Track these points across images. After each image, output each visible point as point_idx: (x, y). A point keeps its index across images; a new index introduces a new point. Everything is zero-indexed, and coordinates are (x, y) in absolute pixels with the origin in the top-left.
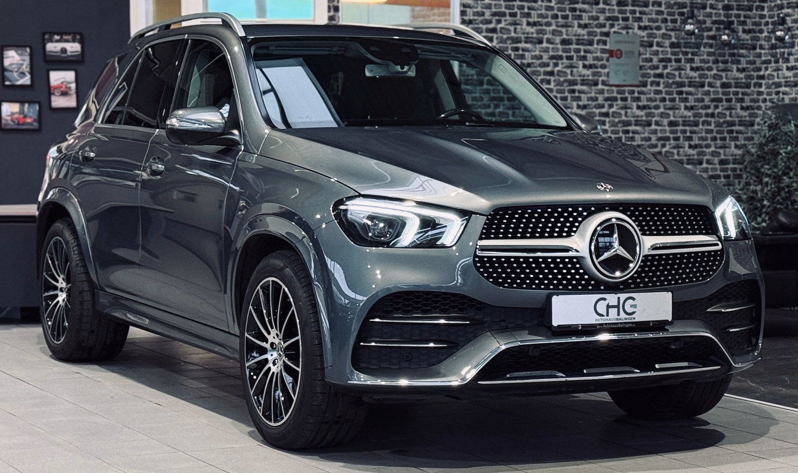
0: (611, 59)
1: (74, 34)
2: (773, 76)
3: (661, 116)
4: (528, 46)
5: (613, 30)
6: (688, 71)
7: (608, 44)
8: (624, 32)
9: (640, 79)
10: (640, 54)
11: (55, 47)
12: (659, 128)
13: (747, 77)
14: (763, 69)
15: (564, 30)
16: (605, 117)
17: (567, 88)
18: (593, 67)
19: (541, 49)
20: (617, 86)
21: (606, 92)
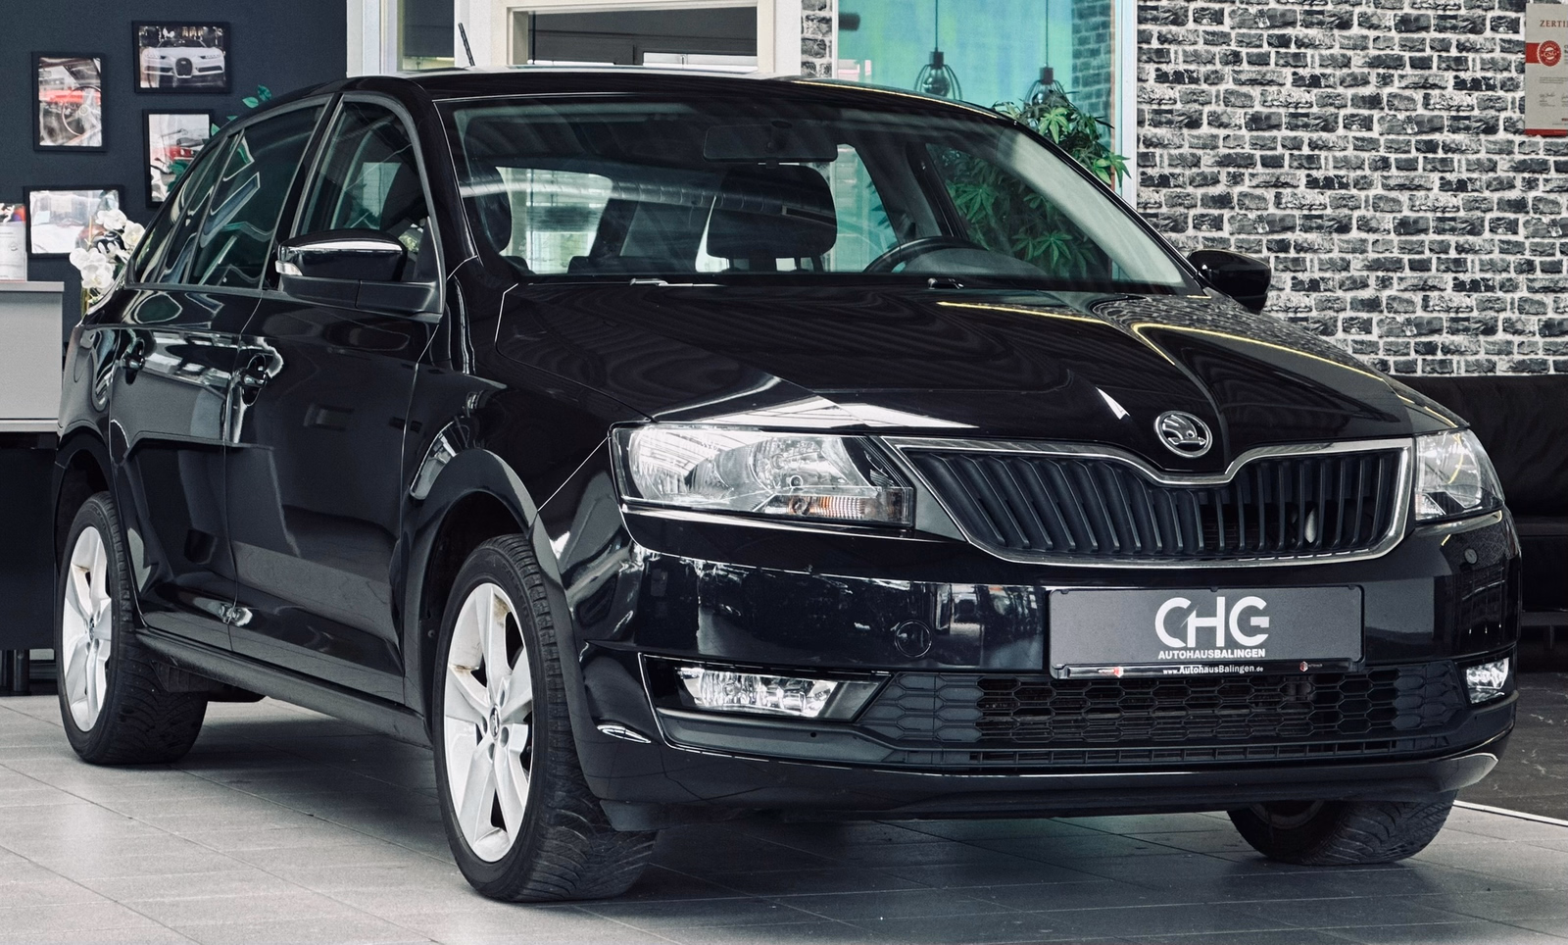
0: (1527, 65)
1: (210, 25)
4: (1313, 32)
7: (1522, 29)
11: (163, 58)
16: (1515, 212)
17: (1413, 139)
18: (1484, 87)
19: (1346, 42)
20: (1546, 134)
21: (1516, 149)
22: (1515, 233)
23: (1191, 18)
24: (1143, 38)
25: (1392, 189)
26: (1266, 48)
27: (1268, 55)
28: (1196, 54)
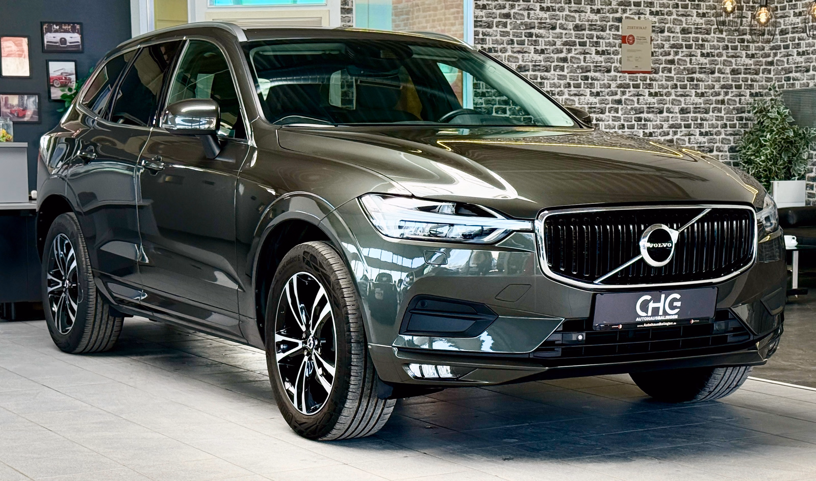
0: (622, 44)
1: (74, 23)
2: (783, 61)
3: (673, 104)
4: (542, 31)
5: (625, 15)
6: (699, 57)
7: (620, 30)
8: (636, 17)
9: (652, 65)
10: (652, 40)
11: (54, 37)
12: (671, 115)
13: (756, 64)
14: (772, 55)
15: (577, 15)
16: (618, 105)
17: (580, 75)
18: (606, 54)
19: (554, 35)
20: (629, 73)
21: (618, 79)
22: (618, 113)
23: (495, 25)
24: (476, 34)
25: (572, 96)
26: (524, 38)
27: (524, 40)
28: (497, 40)
